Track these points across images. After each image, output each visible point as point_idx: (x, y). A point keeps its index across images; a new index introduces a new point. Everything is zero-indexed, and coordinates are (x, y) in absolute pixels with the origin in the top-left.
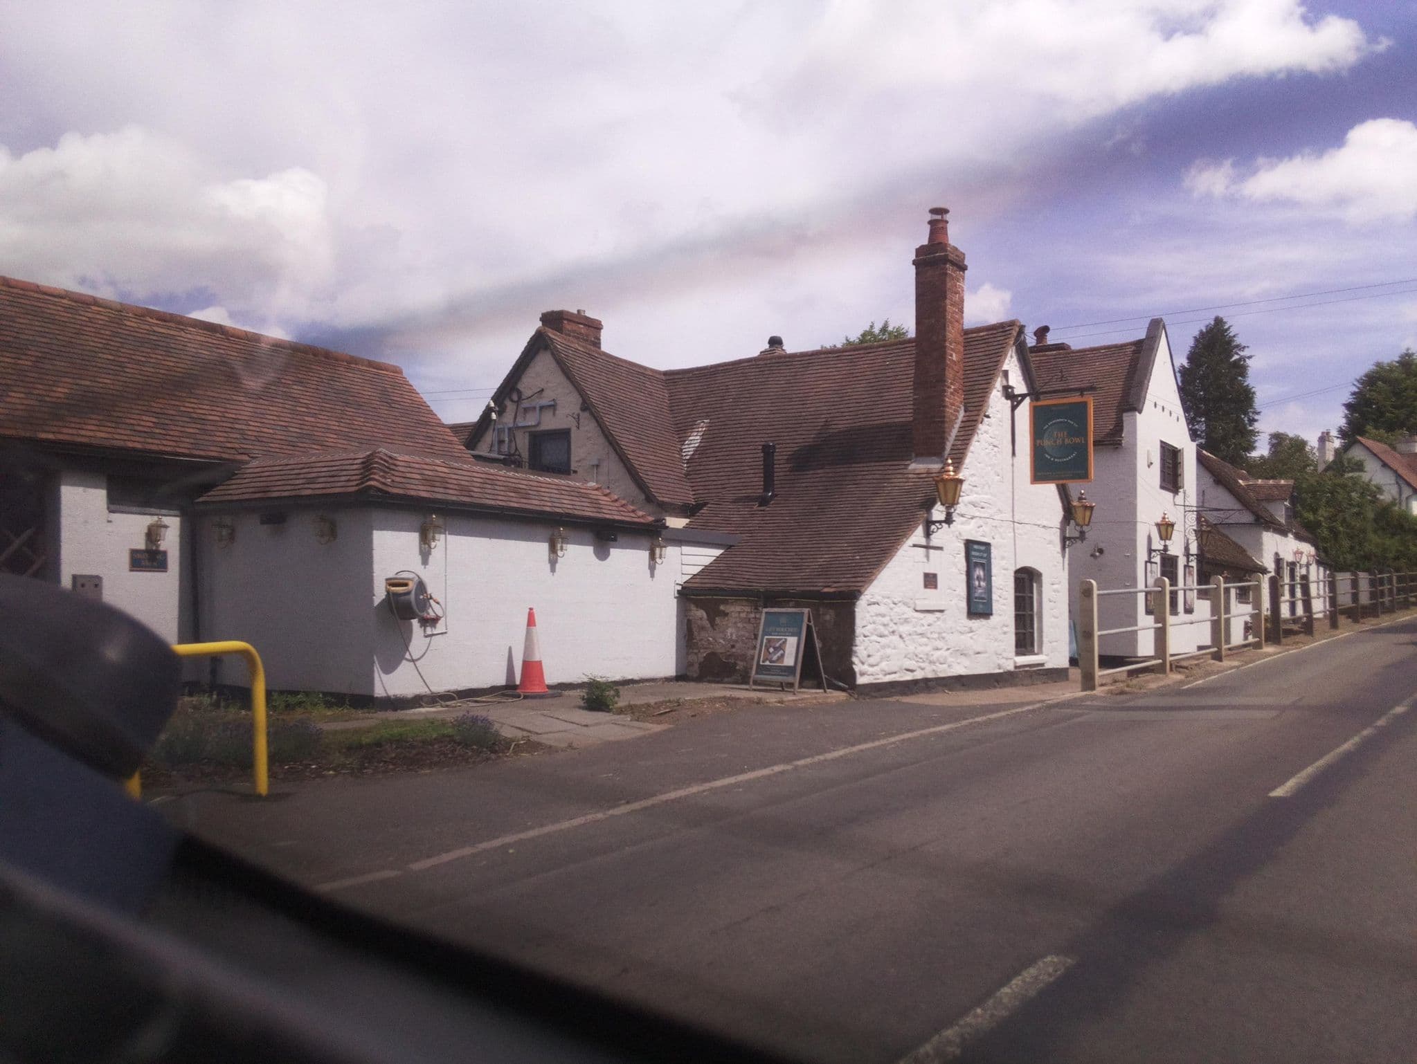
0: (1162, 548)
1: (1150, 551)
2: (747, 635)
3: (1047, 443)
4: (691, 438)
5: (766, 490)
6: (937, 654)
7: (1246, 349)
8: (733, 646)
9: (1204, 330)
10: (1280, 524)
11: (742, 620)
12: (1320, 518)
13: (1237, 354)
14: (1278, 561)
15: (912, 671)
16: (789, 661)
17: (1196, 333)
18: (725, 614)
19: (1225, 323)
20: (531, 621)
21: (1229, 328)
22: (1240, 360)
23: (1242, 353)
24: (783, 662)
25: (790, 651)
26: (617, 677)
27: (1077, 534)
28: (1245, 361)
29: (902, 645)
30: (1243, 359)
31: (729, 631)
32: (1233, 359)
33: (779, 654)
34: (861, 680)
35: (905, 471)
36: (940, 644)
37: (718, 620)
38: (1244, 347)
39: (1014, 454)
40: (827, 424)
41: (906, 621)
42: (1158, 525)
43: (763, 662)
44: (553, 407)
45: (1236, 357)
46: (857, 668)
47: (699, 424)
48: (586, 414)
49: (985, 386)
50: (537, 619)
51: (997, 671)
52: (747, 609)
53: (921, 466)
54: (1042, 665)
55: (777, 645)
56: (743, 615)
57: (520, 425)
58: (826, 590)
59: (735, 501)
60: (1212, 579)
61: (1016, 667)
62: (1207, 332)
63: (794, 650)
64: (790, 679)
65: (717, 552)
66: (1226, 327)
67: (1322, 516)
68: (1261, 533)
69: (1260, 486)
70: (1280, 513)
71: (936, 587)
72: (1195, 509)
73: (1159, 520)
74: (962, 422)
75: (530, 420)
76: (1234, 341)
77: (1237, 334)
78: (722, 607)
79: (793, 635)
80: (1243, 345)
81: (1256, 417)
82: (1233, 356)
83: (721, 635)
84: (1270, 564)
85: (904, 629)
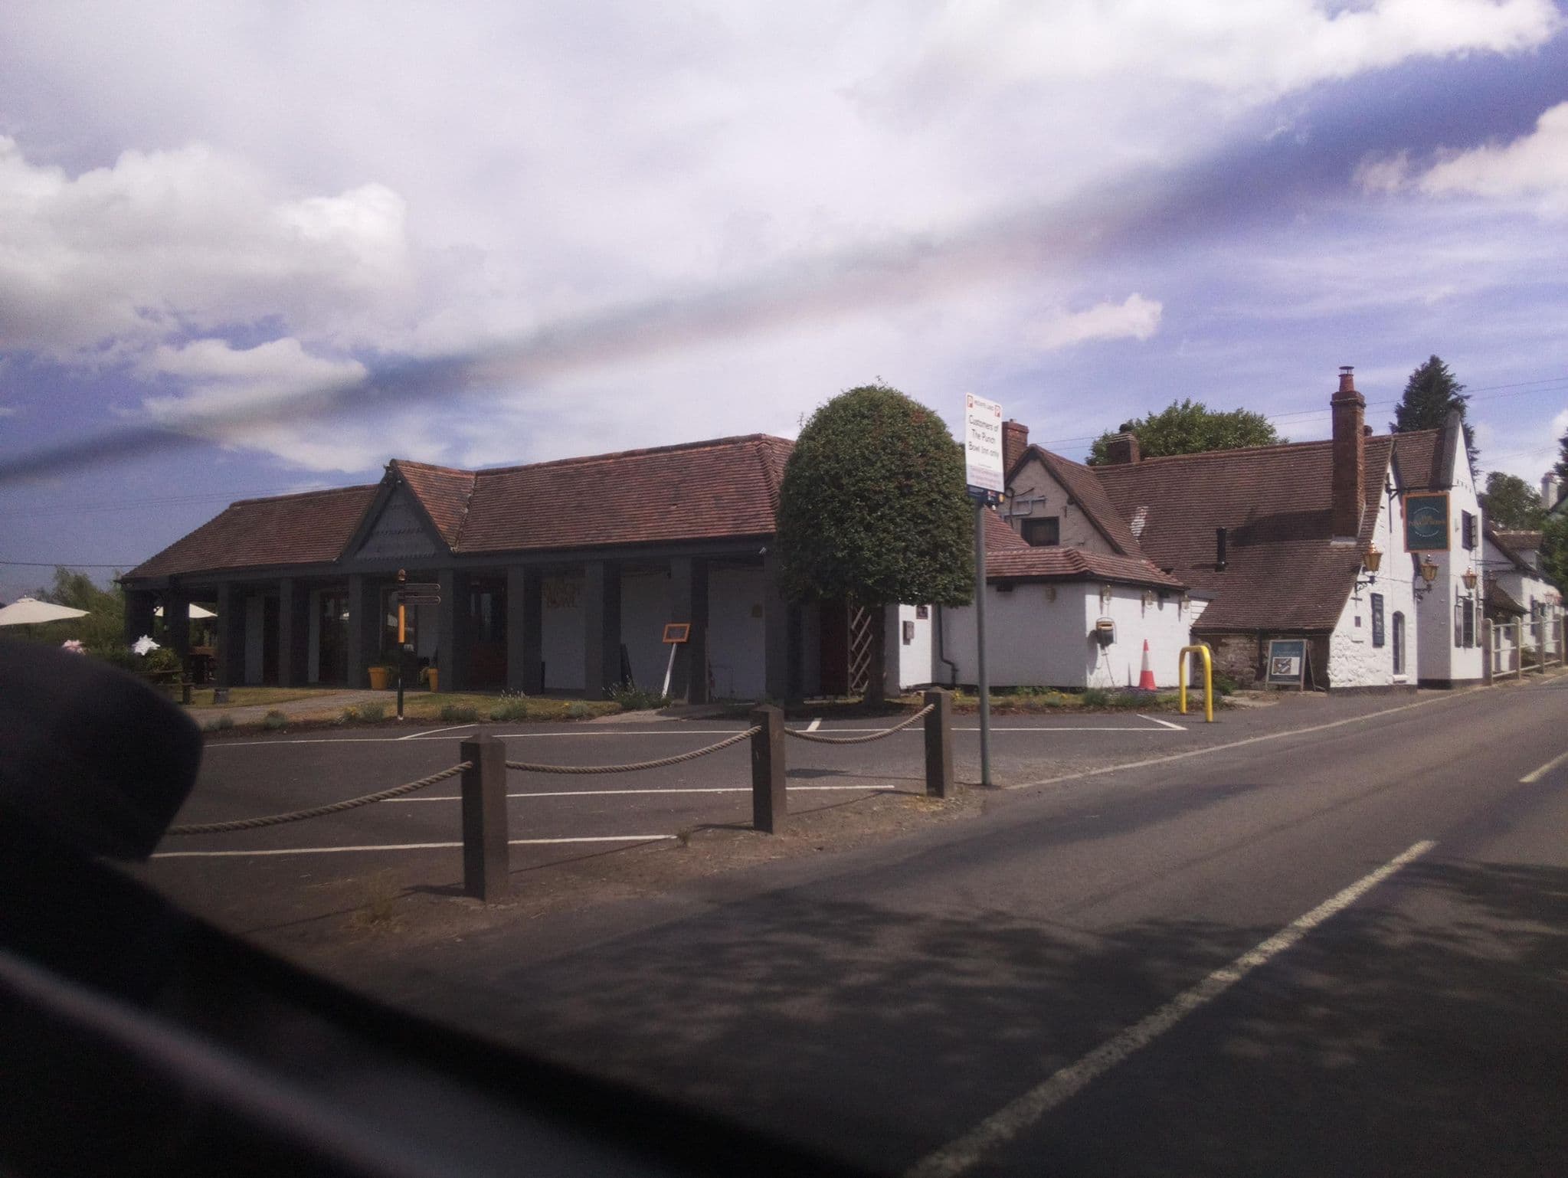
0: (1467, 595)
1: (1458, 597)
2: (1244, 658)
3: (1417, 524)
4: (1136, 520)
5: (1219, 559)
6: (1361, 670)
7: (1463, 389)
8: (1232, 666)
9: (1420, 370)
10: (1530, 570)
11: (1240, 649)
12: (1555, 562)
13: (1454, 393)
14: (1533, 602)
15: (1350, 681)
16: (1295, 671)
17: (1412, 372)
18: (1226, 645)
19: (1442, 362)
20: (1146, 648)
21: (1446, 367)
22: (1457, 400)
23: (1460, 393)
24: (1290, 672)
25: (1295, 666)
26: (1167, 685)
27: (1425, 587)
28: (1462, 401)
29: (1346, 663)
30: (1461, 398)
31: (1229, 656)
32: (1450, 399)
33: (1286, 668)
34: (1333, 685)
35: (1328, 547)
36: (1361, 664)
37: (1220, 649)
38: (1462, 387)
39: (1391, 531)
40: (1253, 511)
41: (1348, 648)
42: (1464, 577)
43: (1274, 673)
44: (1043, 501)
45: (1453, 397)
46: (1331, 677)
47: (1140, 509)
48: (1073, 507)
49: (1378, 486)
50: (1150, 646)
51: (1387, 684)
52: (1245, 641)
53: (1339, 543)
54: (1404, 681)
55: (1285, 662)
56: (1241, 645)
57: (1014, 514)
58: (1306, 628)
59: (1194, 568)
60: (1513, 619)
61: (1395, 682)
62: (1423, 372)
63: (1298, 665)
64: (1297, 683)
65: (1205, 604)
66: (1443, 366)
67: (1558, 559)
68: (1520, 580)
69: (1513, 536)
70: (1531, 559)
71: (1360, 626)
72: (1481, 562)
73: (1464, 573)
74: (1365, 512)
75: (1024, 511)
76: (1450, 380)
77: (1455, 374)
78: (1223, 640)
79: (1296, 656)
80: (1461, 384)
81: (1475, 456)
82: (1450, 395)
83: (1224, 659)
84: (1527, 606)
85: (1348, 653)
